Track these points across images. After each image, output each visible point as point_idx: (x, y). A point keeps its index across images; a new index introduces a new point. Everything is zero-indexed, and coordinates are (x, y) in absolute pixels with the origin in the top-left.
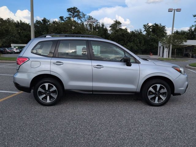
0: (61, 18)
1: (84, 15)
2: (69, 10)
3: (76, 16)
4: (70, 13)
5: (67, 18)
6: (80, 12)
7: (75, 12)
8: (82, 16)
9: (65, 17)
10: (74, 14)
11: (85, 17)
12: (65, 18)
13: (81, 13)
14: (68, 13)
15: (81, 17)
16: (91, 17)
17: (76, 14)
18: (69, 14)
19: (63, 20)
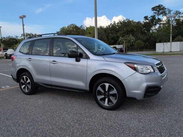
0: (146, 18)
1: (170, 11)
2: (153, 9)
3: (161, 14)
4: (155, 11)
5: (152, 16)
6: (166, 9)
7: (160, 10)
8: (168, 13)
9: (149, 16)
10: (159, 12)
11: (171, 13)
12: (150, 18)
13: (167, 10)
14: (153, 12)
16: (179, 11)
17: (161, 11)
18: (154, 13)
19: (148, 20)
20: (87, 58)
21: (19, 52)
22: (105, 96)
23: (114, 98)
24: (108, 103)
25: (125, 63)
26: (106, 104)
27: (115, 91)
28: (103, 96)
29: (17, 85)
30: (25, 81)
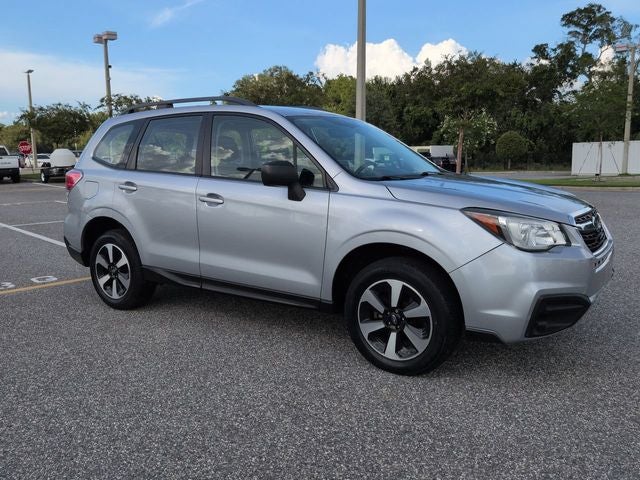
0: (540, 51)
1: (628, 29)
2: (569, 19)
3: (595, 37)
4: (573, 28)
5: (561, 46)
6: (613, 20)
7: (594, 23)
8: (620, 34)
9: (552, 45)
10: (587, 30)
11: (633, 34)
12: (555, 50)
13: (616, 23)
14: (566, 30)
15: (614, 38)
17: (595, 28)
18: (570, 33)
19: (546, 58)
20: (330, 186)
21: (94, 158)
22: (386, 323)
23: (420, 332)
24: (398, 349)
25: (463, 210)
26: (390, 352)
27: (422, 309)
28: (380, 325)
29: (84, 274)
30: (111, 261)
